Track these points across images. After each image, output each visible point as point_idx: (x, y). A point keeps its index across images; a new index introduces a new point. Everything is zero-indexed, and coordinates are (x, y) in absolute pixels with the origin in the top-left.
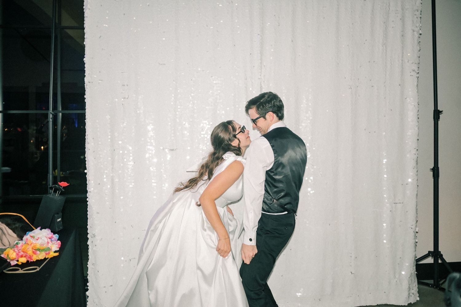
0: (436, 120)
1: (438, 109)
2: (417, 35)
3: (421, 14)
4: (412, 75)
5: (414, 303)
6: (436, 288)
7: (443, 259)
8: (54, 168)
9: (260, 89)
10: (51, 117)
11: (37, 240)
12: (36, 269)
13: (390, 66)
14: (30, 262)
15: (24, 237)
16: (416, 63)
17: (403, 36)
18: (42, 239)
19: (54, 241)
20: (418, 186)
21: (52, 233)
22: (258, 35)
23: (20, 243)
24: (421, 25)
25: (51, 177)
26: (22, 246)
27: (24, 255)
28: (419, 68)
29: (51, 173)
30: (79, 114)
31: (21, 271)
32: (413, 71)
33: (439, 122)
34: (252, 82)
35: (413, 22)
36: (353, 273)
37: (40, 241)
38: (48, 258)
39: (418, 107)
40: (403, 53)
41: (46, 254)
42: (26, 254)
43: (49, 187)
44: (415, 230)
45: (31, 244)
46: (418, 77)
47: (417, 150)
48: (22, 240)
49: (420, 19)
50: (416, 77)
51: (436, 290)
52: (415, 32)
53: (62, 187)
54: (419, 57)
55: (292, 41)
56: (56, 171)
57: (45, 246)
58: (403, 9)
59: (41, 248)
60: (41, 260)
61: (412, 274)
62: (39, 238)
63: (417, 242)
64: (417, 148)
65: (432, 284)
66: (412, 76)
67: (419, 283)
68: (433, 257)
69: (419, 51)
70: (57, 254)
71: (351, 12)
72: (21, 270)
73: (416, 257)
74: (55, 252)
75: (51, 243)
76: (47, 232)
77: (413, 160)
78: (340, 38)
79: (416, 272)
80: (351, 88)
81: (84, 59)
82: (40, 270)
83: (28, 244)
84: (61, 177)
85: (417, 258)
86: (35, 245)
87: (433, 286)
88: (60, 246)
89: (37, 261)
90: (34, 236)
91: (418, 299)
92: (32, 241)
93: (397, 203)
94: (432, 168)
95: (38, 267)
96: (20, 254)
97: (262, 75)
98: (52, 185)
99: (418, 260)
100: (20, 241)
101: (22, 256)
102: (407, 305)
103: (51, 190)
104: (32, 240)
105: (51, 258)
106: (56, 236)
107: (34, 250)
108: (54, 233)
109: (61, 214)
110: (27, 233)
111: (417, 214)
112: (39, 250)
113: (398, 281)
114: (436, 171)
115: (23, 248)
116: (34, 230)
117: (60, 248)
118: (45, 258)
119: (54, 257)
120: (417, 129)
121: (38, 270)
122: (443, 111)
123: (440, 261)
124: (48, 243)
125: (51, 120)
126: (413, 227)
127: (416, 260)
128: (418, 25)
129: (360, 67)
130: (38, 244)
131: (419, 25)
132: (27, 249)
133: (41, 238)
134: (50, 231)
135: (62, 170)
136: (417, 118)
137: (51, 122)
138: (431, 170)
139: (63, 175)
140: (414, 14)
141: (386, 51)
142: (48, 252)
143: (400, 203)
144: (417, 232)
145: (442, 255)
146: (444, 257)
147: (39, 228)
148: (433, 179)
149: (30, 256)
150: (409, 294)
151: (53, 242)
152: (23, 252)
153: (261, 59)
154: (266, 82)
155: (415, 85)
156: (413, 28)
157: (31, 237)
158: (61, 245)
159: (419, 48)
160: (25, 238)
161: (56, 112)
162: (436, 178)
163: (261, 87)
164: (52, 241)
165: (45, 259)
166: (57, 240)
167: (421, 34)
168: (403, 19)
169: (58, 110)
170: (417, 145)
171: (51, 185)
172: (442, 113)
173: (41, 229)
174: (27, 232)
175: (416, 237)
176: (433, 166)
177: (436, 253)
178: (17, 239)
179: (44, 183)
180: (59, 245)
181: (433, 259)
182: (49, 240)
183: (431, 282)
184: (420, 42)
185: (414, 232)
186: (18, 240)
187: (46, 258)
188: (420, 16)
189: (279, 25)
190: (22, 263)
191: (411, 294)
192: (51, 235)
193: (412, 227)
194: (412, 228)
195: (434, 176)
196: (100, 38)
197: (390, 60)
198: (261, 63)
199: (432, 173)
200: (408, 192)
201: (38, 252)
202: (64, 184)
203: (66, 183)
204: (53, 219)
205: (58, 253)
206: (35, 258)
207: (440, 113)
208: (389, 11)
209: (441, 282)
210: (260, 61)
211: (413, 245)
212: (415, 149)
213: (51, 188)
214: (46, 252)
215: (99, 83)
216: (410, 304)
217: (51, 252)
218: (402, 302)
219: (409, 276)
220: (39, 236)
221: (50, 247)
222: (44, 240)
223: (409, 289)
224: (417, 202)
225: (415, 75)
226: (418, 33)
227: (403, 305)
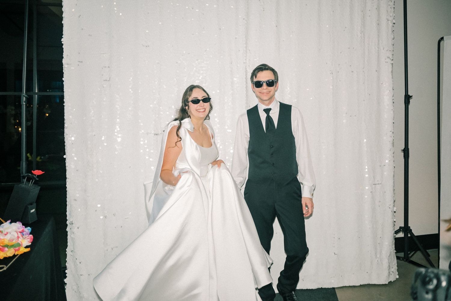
0: (407, 104)
1: (409, 94)
2: (391, 24)
3: (394, 5)
4: (387, 61)
5: (394, 281)
6: (406, 260)
7: (412, 234)
9: (245, 73)
10: (24, 100)
11: (6, 235)
12: (3, 268)
13: (368, 53)
16: (390, 51)
17: (378, 24)
18: (11, 234)
19: (25, 235)
20: (394, 167)
21: (24, 226)
22: (244, 19)
24: (394, 15)
25: (24, 164)
28: (393, 55)
29: (24, 160)
32: (388, 58)
33: (409, 106)
34: (237, 66)
35: (387, 12)
36: (336, 254)
37: (8, 237)
38: (18, 255)
39: (393, 92)
40: (379, 41)
41: (16, 251)
43: (21, 175)
44: (393, 209)
46: (393, 64)
47: (393, 132)
49: (394, 9)
50: (391, 64)
51: (406, 263)
52: (389, 22)
53: (36, 175)
54: (393, 45)
55: (276, 26)
57: (14, 241)
59: (10, 243)
60: (10, 257)
61: (391, 253)
62: (7, 233)
63: (395, 222)
65: (403, 257)
66: (387, 62)
68: (403, 232)
69: (393, 39)
70: (28, 250)
74: (27, 247)
75: (22, 238)
76: (18, 226)
77: (390, 142)
78: (322, 25)
79: (395, 251)
80: (332, 73)
81: (62, 40)
82: (7, 269)
84: (38, 162)
86: (3, 241)
87: (403, 259)
88: (32, 241)
89: (5, 258)
90: (2, 231)
91: (398, 277)
93: (376, 184)
94: (403, 149)
95: (5, 266)
97: (247, 59)
98: (26, 173)
102: (387, 283)
103: (23, 179)
105: (21, 255)
106: (28, 230)
107: (2, 247)
108: (26, 225)
109: (35, 205)
111: (394, 194)
112: (7, 246)
113: (379, 261)
114: (406, 152)
116: (3, 223)
117: (32, 243)
118: (14, 254)
119: (25, 253)
120: (392, 112)
121: (5, 269)
122: (412, 96)
124: (18, 237)
125: (24, 103)
126: (391, 206)
128: (391, 15)
129: (341, 53)
130: (7, 239)
131: (393, 15)
133: (10, 233)
134: (21, 224)
136: (392, 102)
137: (24, 105)
138: (402, 151)
139: (40, 160)
140: (388, 4)
141: (364, 38)
142: (17, 248)
143: (379, 184)
144: (395, 212)
147: (9, 221)
148: (404, 159)
150: (389, 272)
151: (24, 237)
153: (246, 43)
154: (250, 66)
155: (390, 71)
156: (387, 17)
158: (34, 239)
159: (392, 37)
161: (31, 93)
162: (406, 158)
163: (246, 71)
164: (23, 235)
165: (14, 256)
166: (29, 233)
167: (394, 23)
168: (378, 9)
170: (393, 128)
171: (24, 173)
172: (412, 98)
173: (11, 223)
175: (394, 216)
176: (404, 147)
177: (406, 229)
180: (31, 239)
181: (404, 234)
182: (19, 234)
183: (402, 255)
184: (393, 31)
185: (392, 211)
187: (16, 254)
188: (394, 6)
189: (264, 10)
191: (391, 273)
192: (22, 229)
193: (390, 206)
194: (390, 208)
195: (405, 156)
196: (79, 17)
197: (368, 47)
198: (246, 47)
200: (385, 173)
201: (6, 249)
202: (38, 172)
203: (41, 171)
204: (26, 210)
205: (30, 248)
206: (2, 256)
207: (410, 98)
208: (366, 0)
210: (245, 45)
211: (391, 224)
212: (391, 131)
213: (24, 177)
214: (15, 248)
215: (78, 65)
216: (390, 282)
217: (21, 248)
218: (383, 280)
219: (389, 255)
220: (8, 231)
221: (20, 243)
222: (13, 235)
223: (389, 268)
224: (394, 182)
225: (390, 62)
226: (392, 22)
227: (384, 284)
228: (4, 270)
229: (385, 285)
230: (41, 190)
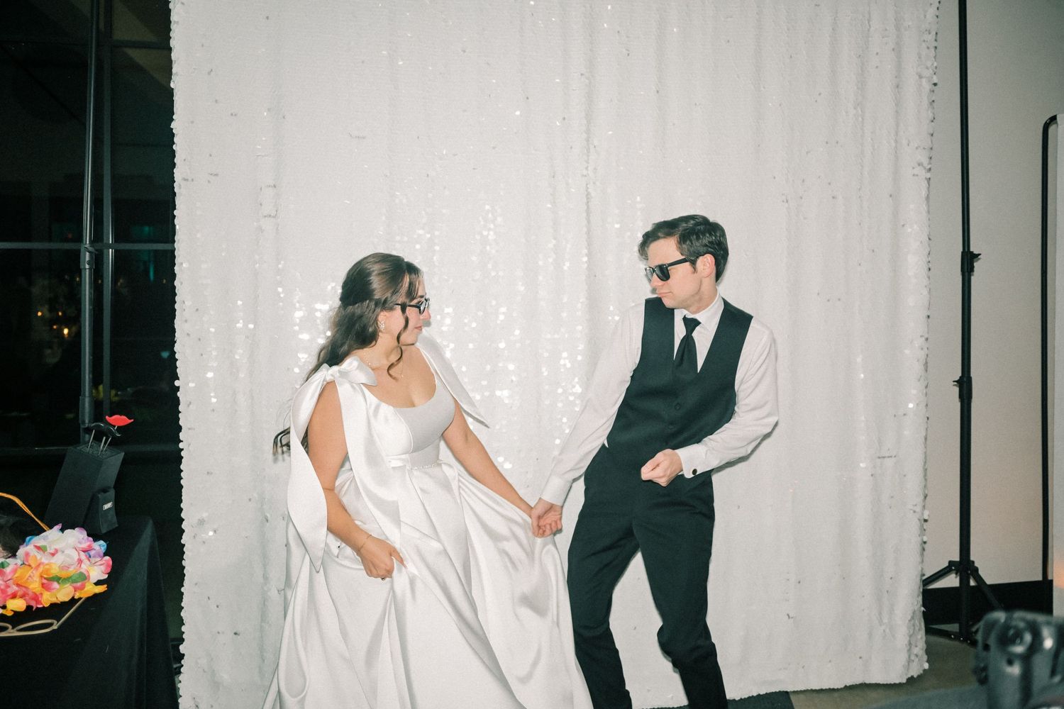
0: (966, 274)
1: (971, 250)
2: (927, 86)
3: (936, 40)
4: (916, 173)
5: (919, 676)
6: (965, 640)
7: (979, 579)
8: (96, 382)
9: (585, 199)
10: (87, 258)
11: (53, 555)
12: (51, 624)
13: (872, 153)
14: (34, 609)
15: (18, 549)
16: (924, 149)
17: (898, 87)
18: (66, 552)
19: (94, 557)
20: (928, 418)
21: (91, 539)
22: (582, 75)
23: (9, 564)
24: (935, 64)
25: (86, 404)
26: (15, 571)
27: (19, 593)
28: (931, 158)
29: (87, 394)
30: (156, 251)
31: (12, 632)
32: (919, 165)
33: (972, 277)
34: (567, 184)
35: (920, 58)
36: (791, 616)
37: (58, 560)
38: (80, 599)
39: (929, 245)
40: (897, 125)
41: (76, 589)
42: (24, 589)
43: (82, 426)
44: (923, 514)
45: (39, 565)
46: (930, 179)
47: (927, 339)
48: (14, 555)
49: (935, 51)
50: (926, 178)
51: (964, 645)
52: (924, 80)
53: (115, 426)
54: (932, 135)
55: (658, 92)
56: (101, 388)
57: (72, 569)
58: (898, 28)
59: (63, 574)
60: (63, 603)
61: (914, 612)
62: (57, 551)
63: (925, 543)
64: (926, 336)
65: (956, 632)
66: (917, 175)
67: (929, 631)
68: (959, 574)
69: (932, 121)
70: (101, 589)
71: (788, 29)
72: (13, 628)
73: (924, 575)
74: (98, 583)
75: (88, 562)
76: (77, 537)
77: (918, 361)
78: (764, 88)
79: (923, 609)
80: (787, 201)
81: (173, 125)
82: (60, 627)
83: (30, 566)
84: (112, 403)
85: (924, 578)
86: (47, 567)
87: (957, 637)
88: (109, 570)
89: (53, 605)
90: (45, 547)
91: (926, 666)
92: (41, 559)
93: (884, 457)
94: (957, 378)
95: (55, 622)
96: (10, 591)
97: (589, 168)
98: (90, 422)
99: (927, 582)
100: (8, 560)
101: (14, 596)
102: (904, 681)
103: (87, 436)
104: (39, 555)
105: (88, 599)
106: (100, 546)
107: (45, 581)
108: (94, 535)
109: (112, 493)
110: (28, 538)
111: (926, 480)
112: (58, 579)
113: (887, 631)
114: (965, 385)
115: (16, 575)
116: (45, 531)
117: (110, 574)
118: (73, 597)
119: (96, 595)
120: (925, 292)
121: (55, 627)
122: (980, 254)
123: (972, 583)
124: (80, 561)
125: (87, 266)
126: (918, 509)
127: (924, 581)
128: (929, 64)
129: (807, 153)
130: (55, 565)
131: (933, 64)
132: (27, 577)
133: (63, 552)
134: (85, 533)
135: (113, 386)
136: (926, 269)
137: (87, 270)
138: (955, 383)
139: (117, 399)
140: (922, 40)
141: (863, 119)
142: (79, 584)
143: (891, 457)
144: (926, 521)
145: (976, 570)
146: (981, 572)
147: (59, 526)
148: (959, 403)
149: (35, 594)
150: (909, 657)
151: (93, 560)
152: (18, 585)
153: (588, 131)
154: (598, 183)
155: (924, 196)
156: (919, 70)
157: (38, 548)
158: (113, 566)
159: (931, 115)
160: (22, 551)
161: (98, 245)
162: (966, 401)
163: (587, 195)
164: (90, 557)
165: (73, 601)
166: (102, 554)
167: (935, 84)
168: (898, 50)
169: (105, 241)
170: (926, 330)
171: (87, 421)
172: (979, 259)
173: (62, 530)
174: (27, 536)
175: (925, 530)
176: (960, 375)
177: (964, 566)
178: (2, 555)
179: (70, 416)
180: (108, 565)
181: (958, 578)
182: (83, 556)
183: (954, 627)
184: (933, 101)
185: (919, 520)
186: (3, 557)
187: (76, 597)
188: (935, 44)
189: (628, 55)
190: (15, 613)
191: (913, 658)
192: (88, 543)
193: (915, 508)
194: (914, 512)
195: (961, 396)
196: (209, 73)
197: (872, 139)
198: (588, 140)
199: (957, 390)
200: (906, 433)
201: (55, 585)
202: (119, 420)
203: (125, 417)
204: (94, 503)
205: (106, 586)
206: (47, 599)
207: (975, 260)
208: (869, 30)
209: (972, 629)
210: (585, 136)
211: (917, 548)
213: (88, 430)
214: (75, 585)
215: (209, 182)
216: (911, 680)
217: (87, 584)
218: (896, 675)
219: (909, 618)
220: (57, 546)
221: (85, 573)
222: (69, 556)
223: (909, 647)
224: (925, 453)
225: (923, 174)
226: (929, 81)
227: (897, 682)
228: (54, 630)
229: (900, 685)
230: (124, 462)
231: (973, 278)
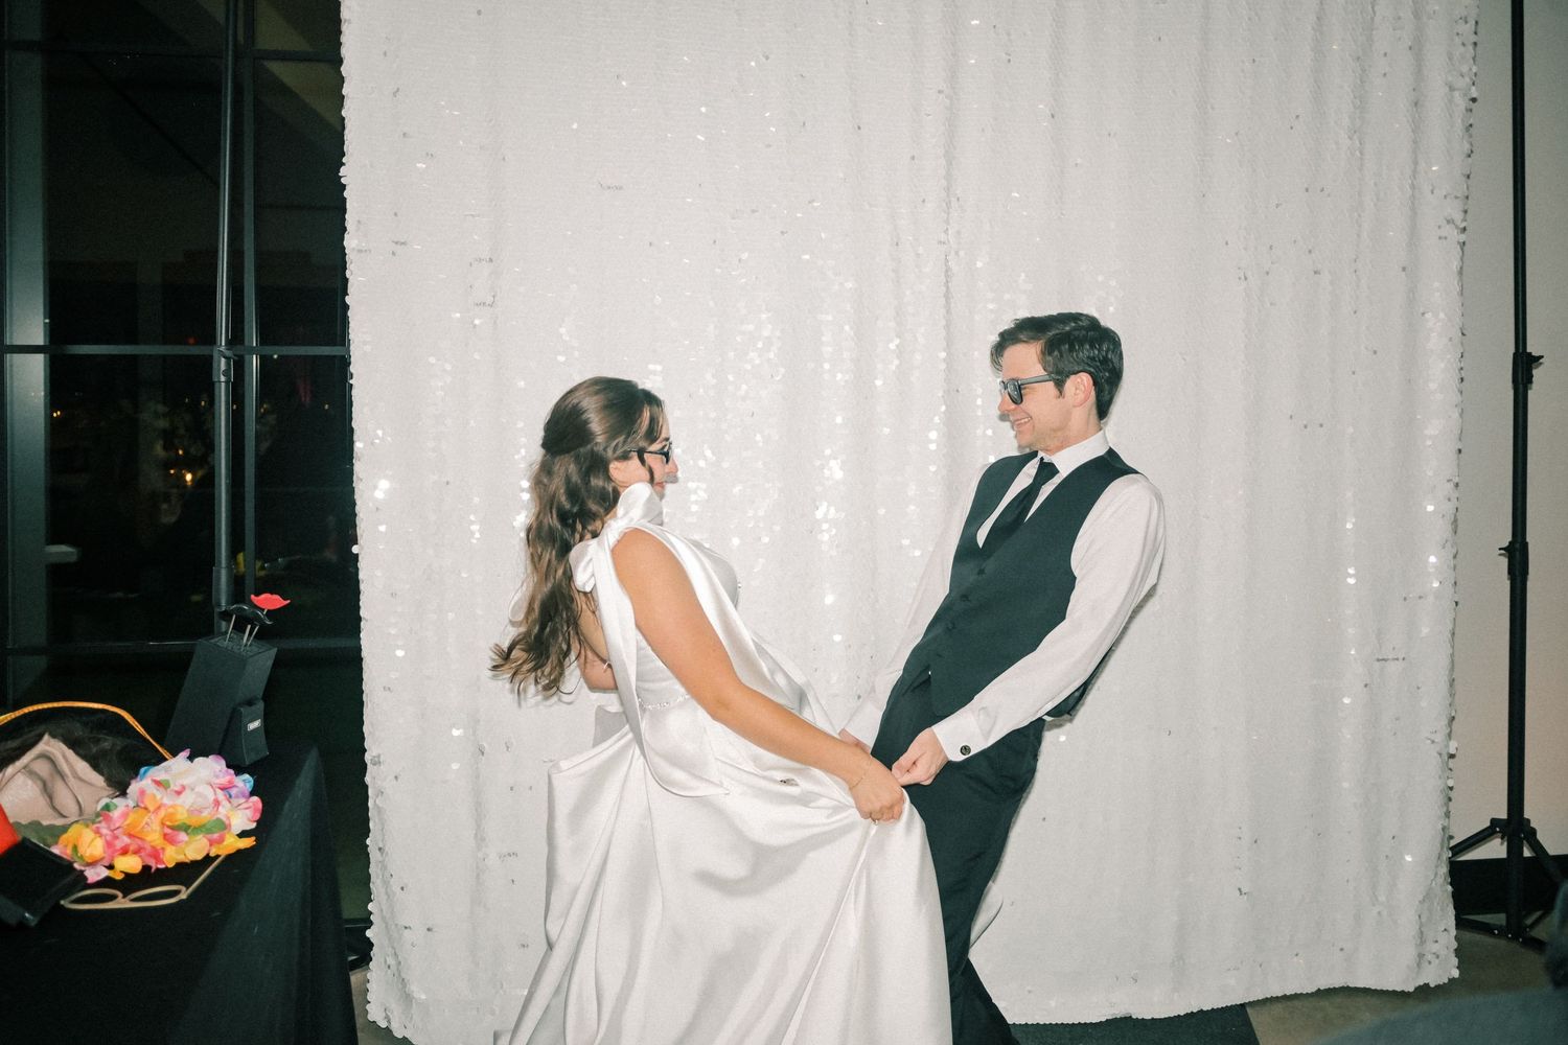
0: (1521, 386)
1: (1528, 351)
2: (1461, 102)
3: (1476, 33)
4: (1443, 235)
5: (1438, 986)
6: (1515, 938)
7: (1537, 847)
8: (236, 545)
9: (943, 277)
10: (223, 367)
11: (179, 793)
12: (176, 893)
13: (1375, 205)
14: (153, 870)
15: (129, 784)
16: (1456, 197)
17: (1416, 104)
18: (196, 790)
19: (237, 797)
20: (1457, 603)
21: (232, 772)
22: (940, 92)
23: (116, 806)
24: (1474, 69)
25: (223, 578)
26: (125, 815)
27: (131, 848)
28: (1466, 212)
29: (224, 563)
31: (122, 903)
33: (1529, 392)
34: (918, 255)
35: (1450, 59)
36: (1244, 891)
37: (187, 800)
38: (218, 856)
39: (1462, 344)
40: (1416, 163)
41: (212, 843)
42: (139, 842)
43: (217, 610)
44: (1447, 746)
45: (159, 808)
46: (1464, 243)
47: (1457, 485)
48: (123, 794)
49: (1474, 50)
50: (1459, 243)
51: (1514, 946)
52: (1456, 94)
53: (263, 610)
54: (1468, 177)
55: (1053, 116)
56: (241, 557)
57: (205, 814)
58: (1417, 15)
59: (194, 821)
60: (194, 863)
61: (1431, 890)
62: (184, 788)
63: (1451, 788)
64: (1456, 480)
65: (1501, 926)
66: (1446, 238)
67: (1461, 923)
68: (1506, 838)
69: (1469, 156)
70: (248, 842)
71: (1250, 19)
72: (124, 897)
73: (1451, 837)
74: (243, 834)
75: (228, 805)
76: (211, 768)
77: (1443, 516)
78: (1213, 108)
79: (1451, 889)
80: (1246, 279)
81: (343, 171)
82: (190, 896)
83: (146, 808)
84: (257, 579)
85: (1453, 843)
86: (171, 810)
87: (1502, 932)
88: (258, 816)
89: (180, 866)
90: (168, 781)
91: (1456, 973)
92: (162, 798)
93: (1386, 660)
94: (1506, 544)
95: (183, 888)
96: (119, 844)
97: (950, 232)
98: (229, 603)
99: (1459, 849)
100: (115, 801)
101: (125, 852)
102: (1412, 990)
103: (224, 624)
104: (159, 794)
105: (229, 857)
106: (245, 782)
107: (168, 831)
108: (239, 769)
109: (260, 705)
110: (143, 770)
111: (1453, 695)
112: (186, 828)
113: (1385, 913)
114: (1517, 555)
115: (128, 822)
116: (166, 760)
117: (258, 822)
118: (208, 855)
119: (239, 851)
120: (1456, 415)
121: (183, 896)
122: (1542, 357)
123: (1527, 853)
124: (217, 803)
125: (223, 379)
126: (1440, 738)
127: (1451, 849)
128: (1465, 69)
129: (1277, 206)
130: (183, 808)
131: (1471, 69)
132: (142, 825)
133: (193, 790)
134: (223, 762)
135: (260, 554)
136: (1457, 381)
137: (223, 384)
138: (1503, 552)
139: (262, 573)
140: (1455, 31)
141: (1361, 153)
142: (216, 836)
143: (1397, 659)
144: (1452, 756)
145: (1534, 832)
146: (1539, 837)
147: (185, 754)
148: (1508, 582)
149: (153, 847)
150: (1423, 956)
151: (235, 802)
152: (131, 836)
153: (948, 177)
154: (962, 253)
155: (1454, 269)
156: (1450, 79)
157: (158, 783)
158: (264, 812)
159: (1467, 147)
160: (134, 787)
161: (239, 350)
162: (1519, 579)
163: (947, 271)
164: (230, 796)
165: (208, 860)
166: (247, 794)
167: (1474, 100)
168: (1417, 48)
169: (246, 343)
170: (1456, 470)
171: (223, 603)
172: (1541, 363)
173: (191, 758)
174: (141, 767)
175: (1451, 770)
176: (1510, 539)
177: (1514, 826)
178: (107, 793)
179: (196, 598)
180: (255, 810)
181: (1506, 843)
182: (221, 795)
183: (1499, 919)
184: (1471, 125)
185: (1441, 754)
186: (108, 796)
187: (212, 854)
188: (1473, 38)
190: (127, 875)
191: (1430, 957)
192: (228, 778)
193: (1435, 737)
194: (1433, 742)
195: (1511, 571)
196: (395, 94)
197: (1375, 184)
198: (948, 189)
199: (1504, 562)
201: (183, 836)
202: (270, 601)
203: (278, 597)
204: (235, 721)
205: (253, 838)
206: (171, 857)
207: (1534, 365)
208: (1372, 19)
209: (1529, 921)
211: (1439, 797)
212: (1448, 481)
213: (226, 616)
214: (209, 836)
215: (393, 253)
217: (227, 836)
218: (1395, 979)
219: (1422, 897)
220: (185, 782)
221: (224, 819)
222: (200, 795)
224: (1452, 655)
225: (1455, 236)
226: (1465, 95)
227: (1397, 989)
228: (181, 901)
230: (277, 664)
231: (1531, 394)
